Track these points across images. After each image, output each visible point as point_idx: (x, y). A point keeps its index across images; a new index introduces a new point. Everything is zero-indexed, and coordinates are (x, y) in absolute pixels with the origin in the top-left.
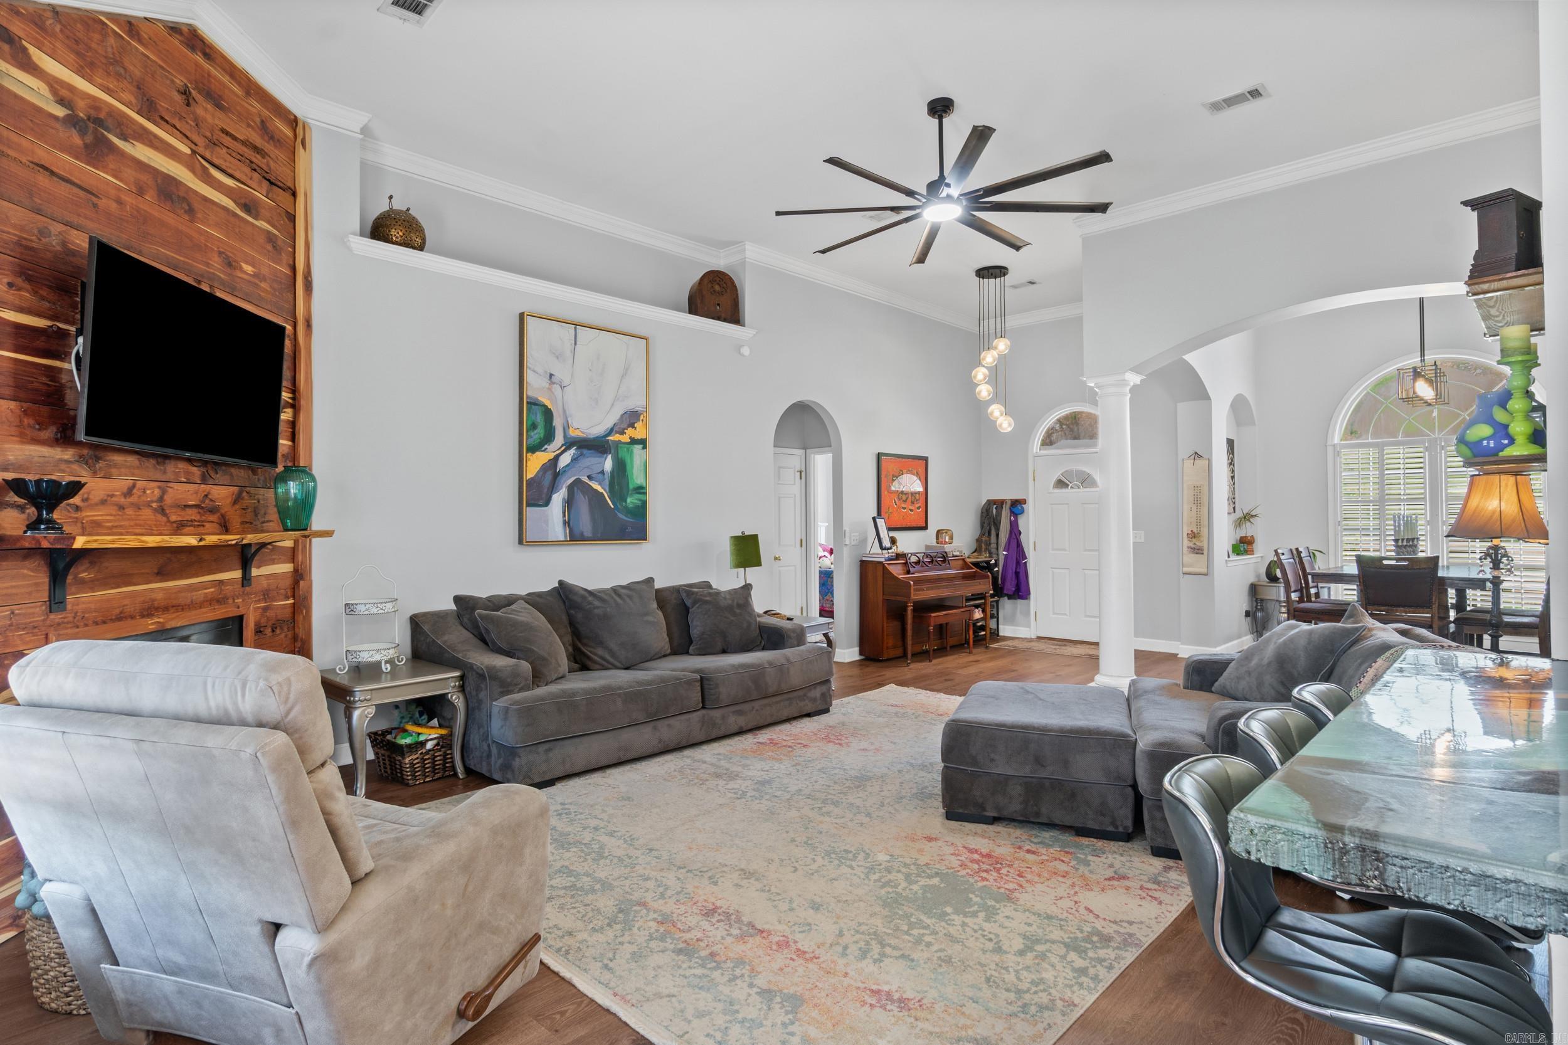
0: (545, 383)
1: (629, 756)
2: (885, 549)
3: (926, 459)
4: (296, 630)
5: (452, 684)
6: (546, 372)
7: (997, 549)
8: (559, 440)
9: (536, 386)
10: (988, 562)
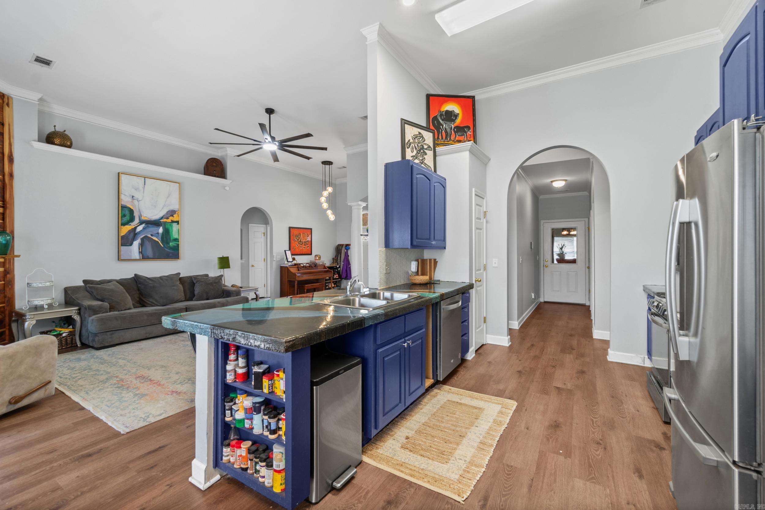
0: (130, 199)
1: (151, 336)
2: (289, 262)
3: (311, 229)
4: (6, 294)
5: (74, 312)
6: (130, 195)
7: (340, 262)
8: (137, 221)
9: (126, 200)
10: (336, 267)
